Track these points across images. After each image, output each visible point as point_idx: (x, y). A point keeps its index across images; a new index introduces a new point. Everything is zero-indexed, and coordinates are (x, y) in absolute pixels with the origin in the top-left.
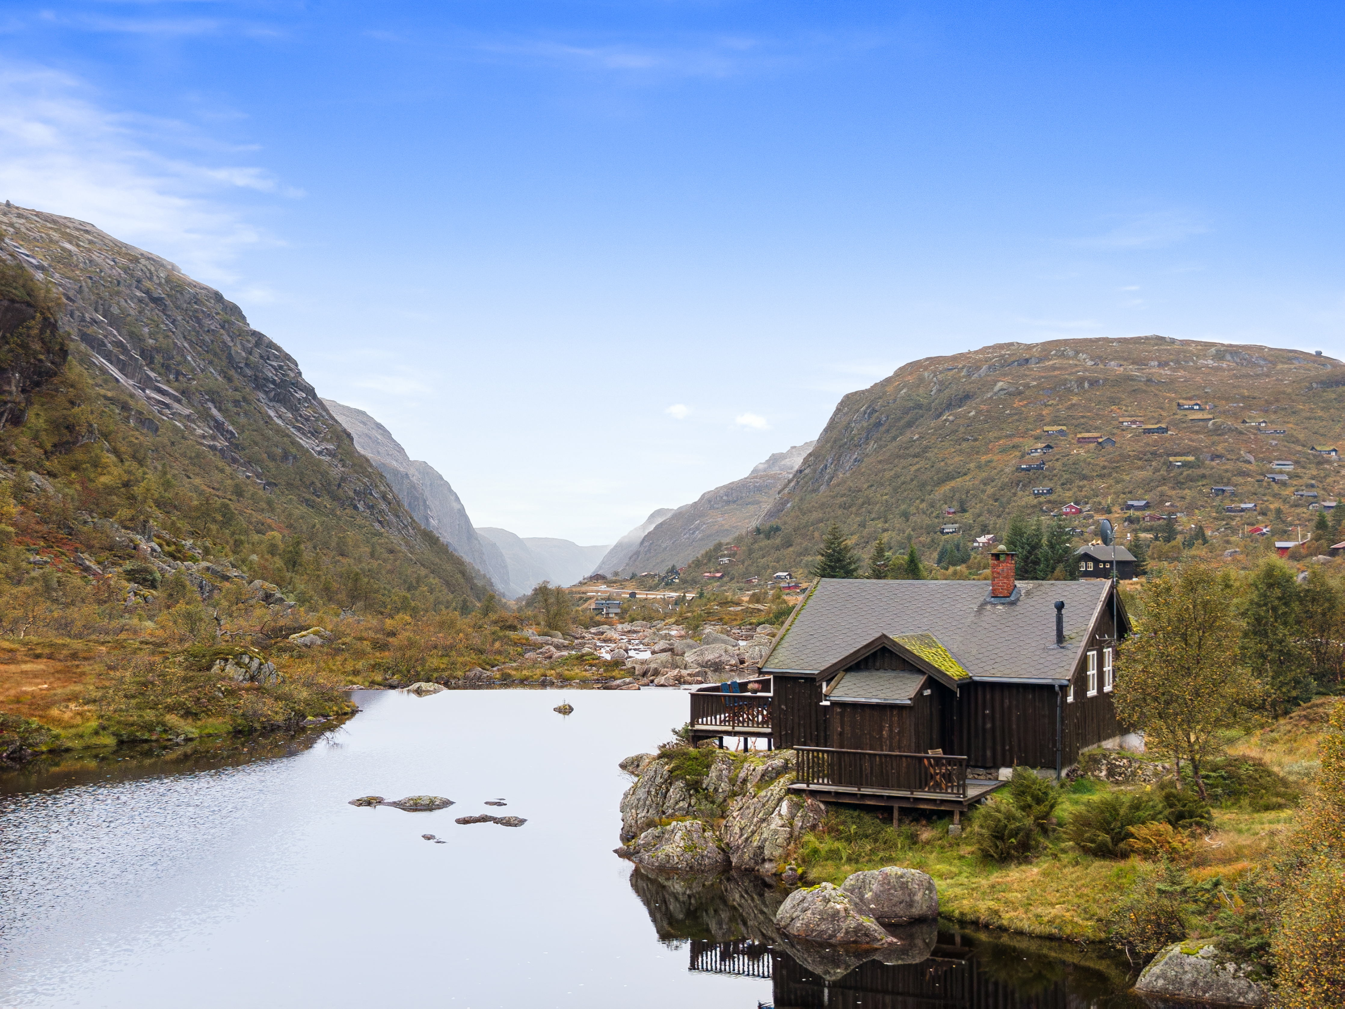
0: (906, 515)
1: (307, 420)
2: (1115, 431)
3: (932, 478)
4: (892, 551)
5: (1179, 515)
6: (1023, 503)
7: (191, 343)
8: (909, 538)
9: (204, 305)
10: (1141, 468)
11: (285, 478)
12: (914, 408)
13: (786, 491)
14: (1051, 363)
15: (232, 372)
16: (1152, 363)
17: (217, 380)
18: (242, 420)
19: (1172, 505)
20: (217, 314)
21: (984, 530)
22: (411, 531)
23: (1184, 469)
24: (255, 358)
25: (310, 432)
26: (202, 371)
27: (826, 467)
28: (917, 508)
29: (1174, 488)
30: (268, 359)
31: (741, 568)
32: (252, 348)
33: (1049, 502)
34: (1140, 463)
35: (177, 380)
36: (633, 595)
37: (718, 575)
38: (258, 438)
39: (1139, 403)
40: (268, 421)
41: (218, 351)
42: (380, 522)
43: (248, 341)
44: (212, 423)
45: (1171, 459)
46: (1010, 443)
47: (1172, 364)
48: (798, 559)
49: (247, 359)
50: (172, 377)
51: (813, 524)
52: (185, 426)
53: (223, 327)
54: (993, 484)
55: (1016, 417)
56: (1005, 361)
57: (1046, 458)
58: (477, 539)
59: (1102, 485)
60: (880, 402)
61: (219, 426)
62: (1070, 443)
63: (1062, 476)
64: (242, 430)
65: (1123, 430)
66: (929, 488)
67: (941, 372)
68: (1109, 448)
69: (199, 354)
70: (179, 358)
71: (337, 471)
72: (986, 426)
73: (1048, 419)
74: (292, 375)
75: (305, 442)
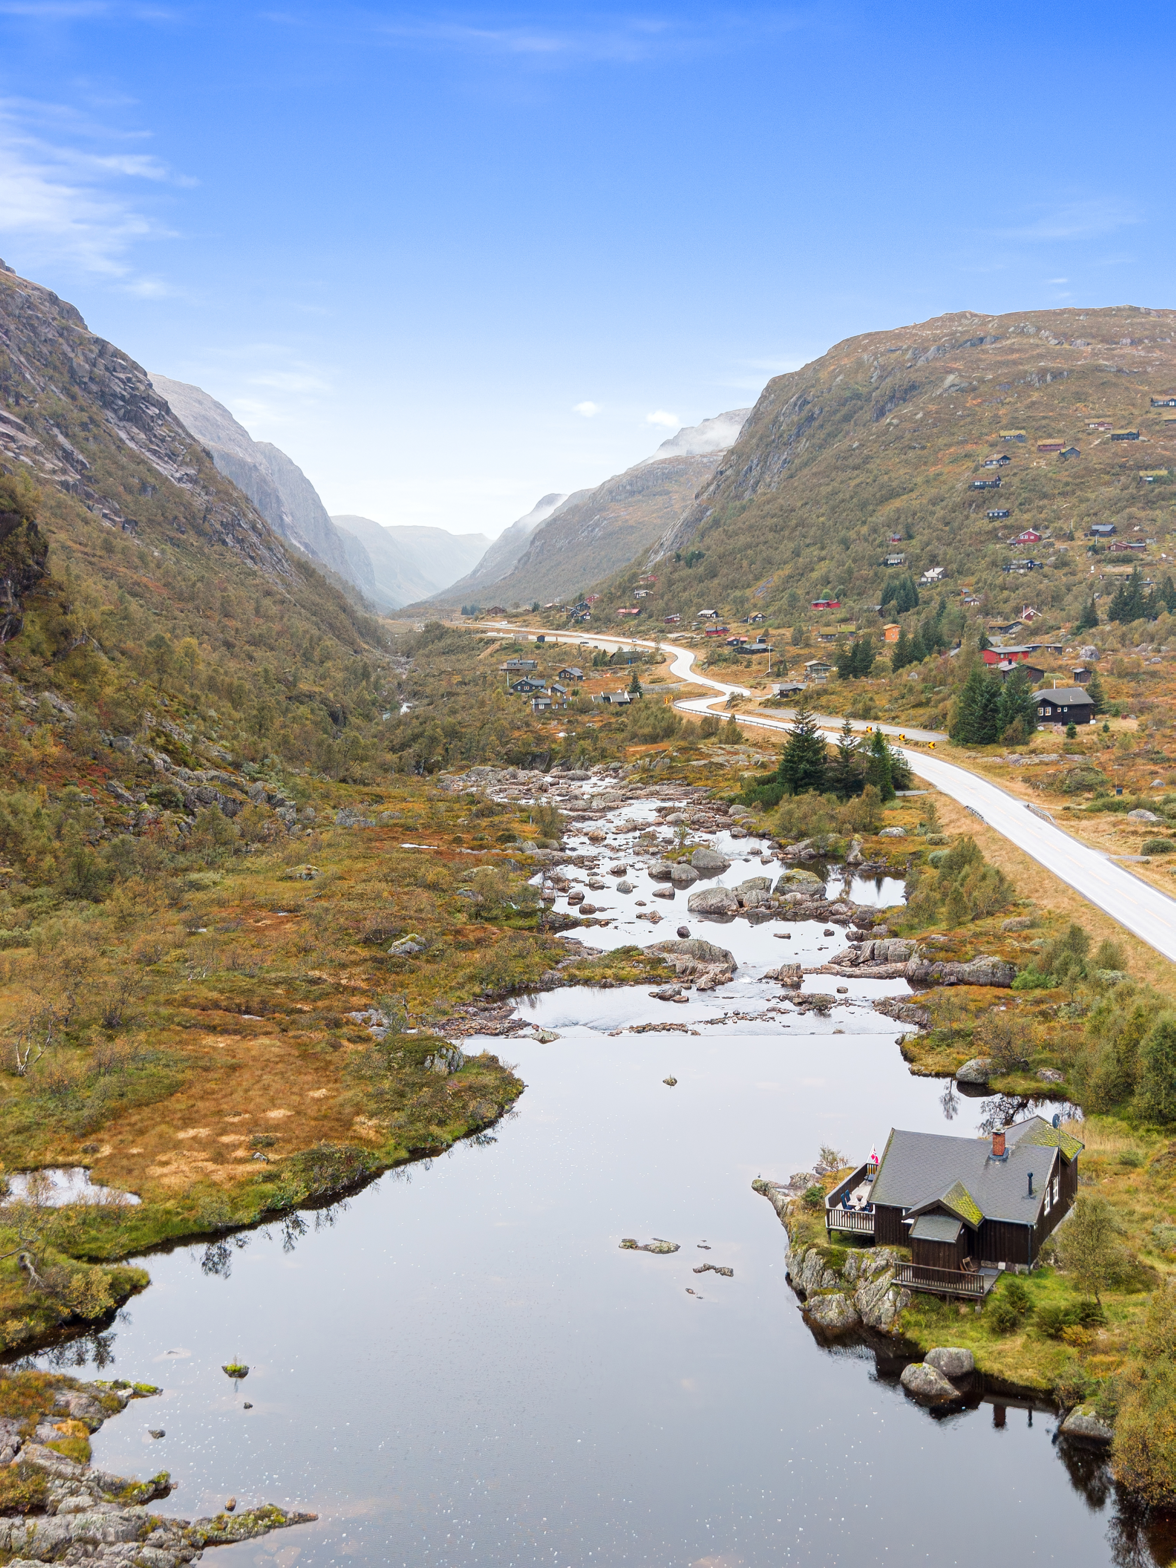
0: (846, 544)
1: (163, 440)
2: (1080, 435)
3: (874, 495)
4: (829, 586)
5: (1148, 541)
6: (977, 529)
7: (27, 356)
8: (850, 572)
9: (39, 309)
10: (1108, 484)
11: (146, 514)
12: (851, 398)
13: (705, 496)
14: (1009, 342)
15: (76, 389)
16: (1124, 341)
17: (60, 400)
18: (92, 446)
19: (1141, 530)
20: (54, 319)
21: (934, 562)
22: (286, 565)
23: (1156, 485)
24: (99, 371)
25: (167, 455)
26: (43, 390)
27: (750, 469)
28: (858, 533)
29: (1143, 509)
30: (115, 370)
31: (661, 603)
32: (95, 359)
33: (1005, 527)
34: (1107, 478)
35: (17, 403)
36: (541, 638)
37: (635, 611)
38: (112, 468)
39: (1108, 398)
40: (120, 445)
41: (58, 364)
42: (252, 558)
43: (91, 351)
44: (60, 453)
45: (1142, 473)
46: (961, 451)
47: (1146, 341)
48: (724, 593)
49: (91, 372)
50: (11, 400)
51: (740, 551)
52: (34, 461)
53: (61, 335)
54: (944, 503)
55: (969, 419)
56: (957, 341)
57: (1002, 472)
58: (336, 534)
59: (1063, 504)
60: (813, 392)
61: (67, 456)
62: (1030, 452)
63: (1020, 494)
64: (93, 458)
65: (1089, 434)
66: (871, 508)
67: (882, 354)
68: (1073, 459)
69: (37, 369)
70: (16, 377)
71: (200, 501)
72: (935, 430)
73: (1004, 422)
74: (142, 388)
75: (165, 469)
